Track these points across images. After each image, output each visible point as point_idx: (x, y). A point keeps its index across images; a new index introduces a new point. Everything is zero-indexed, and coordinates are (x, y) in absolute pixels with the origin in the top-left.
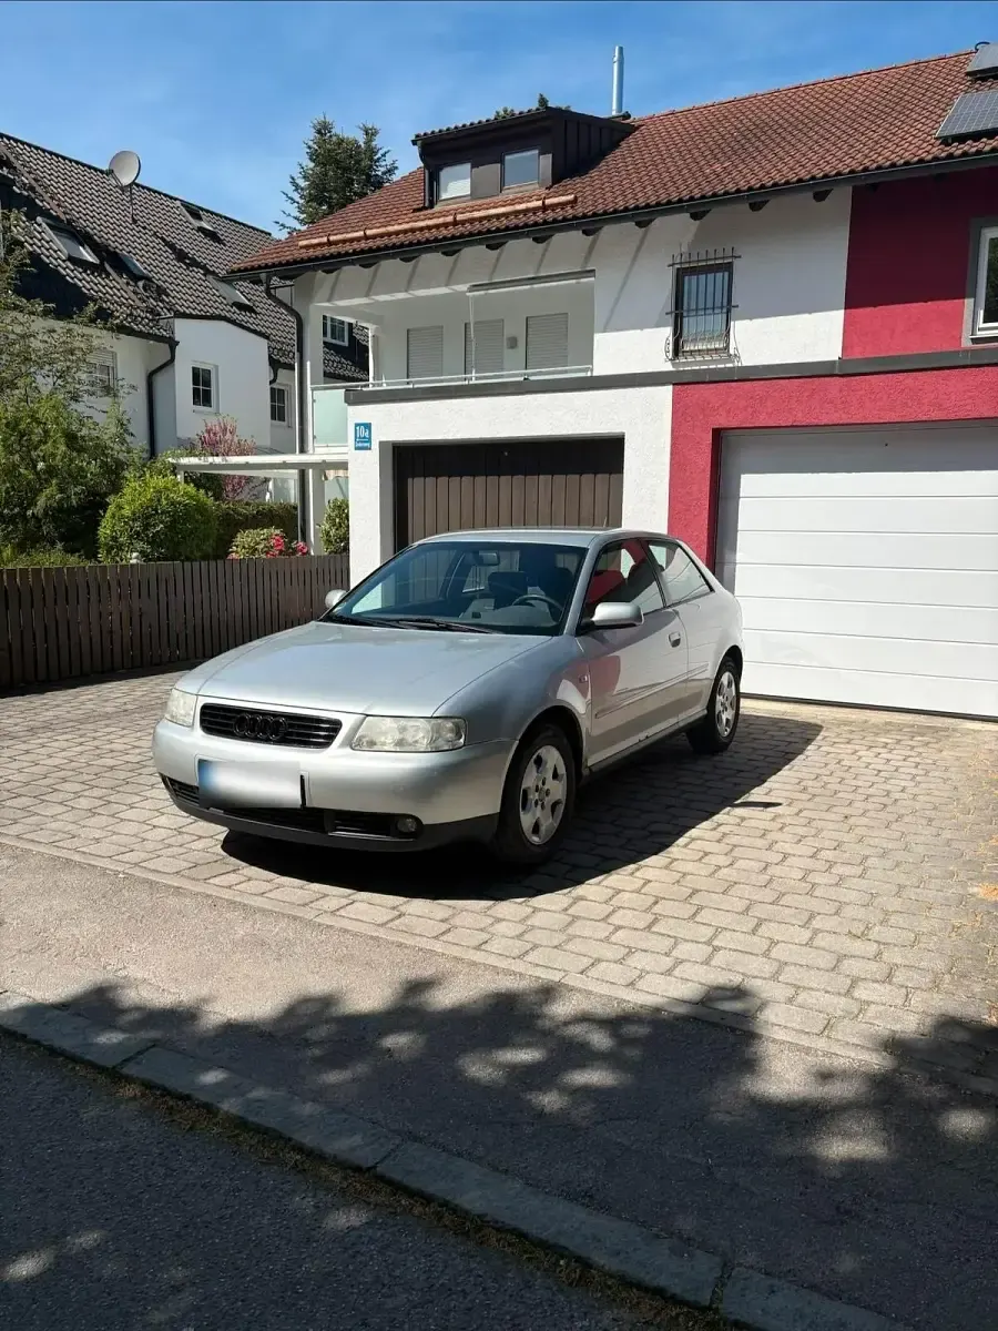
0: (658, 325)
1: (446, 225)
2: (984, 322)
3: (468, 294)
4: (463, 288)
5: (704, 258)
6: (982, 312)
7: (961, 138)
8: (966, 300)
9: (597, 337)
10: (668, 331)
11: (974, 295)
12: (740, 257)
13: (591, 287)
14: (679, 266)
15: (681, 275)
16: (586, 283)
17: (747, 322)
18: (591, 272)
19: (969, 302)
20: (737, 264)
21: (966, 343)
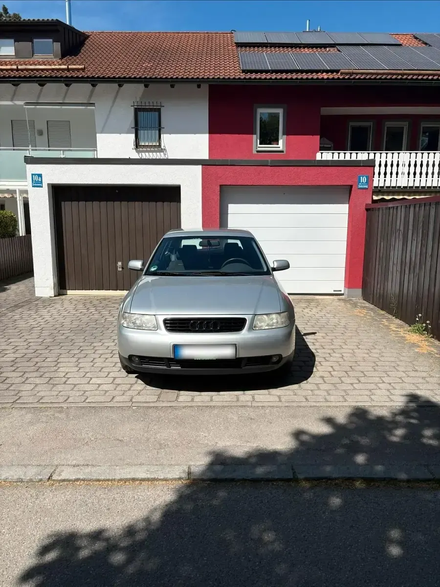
0: (127, 133)
1: (12, 70)
2: (260, 144)
3: (24, 107)
4: (21, 103)
5: (148, 105)
6: (259, 141)
7: (251, 72)
8: (254, 135)
9: (98, 135)
10: (133, 136)
11: (256, 134)
12: (164, 106)
13: (93, 111)
14: (136, 107)
15: (137, 111)
16: (89, 109)
17: (168, 135)
18: (93, 104)
19: (254, 136)
20: (162, 110)
21: (254, 152)
